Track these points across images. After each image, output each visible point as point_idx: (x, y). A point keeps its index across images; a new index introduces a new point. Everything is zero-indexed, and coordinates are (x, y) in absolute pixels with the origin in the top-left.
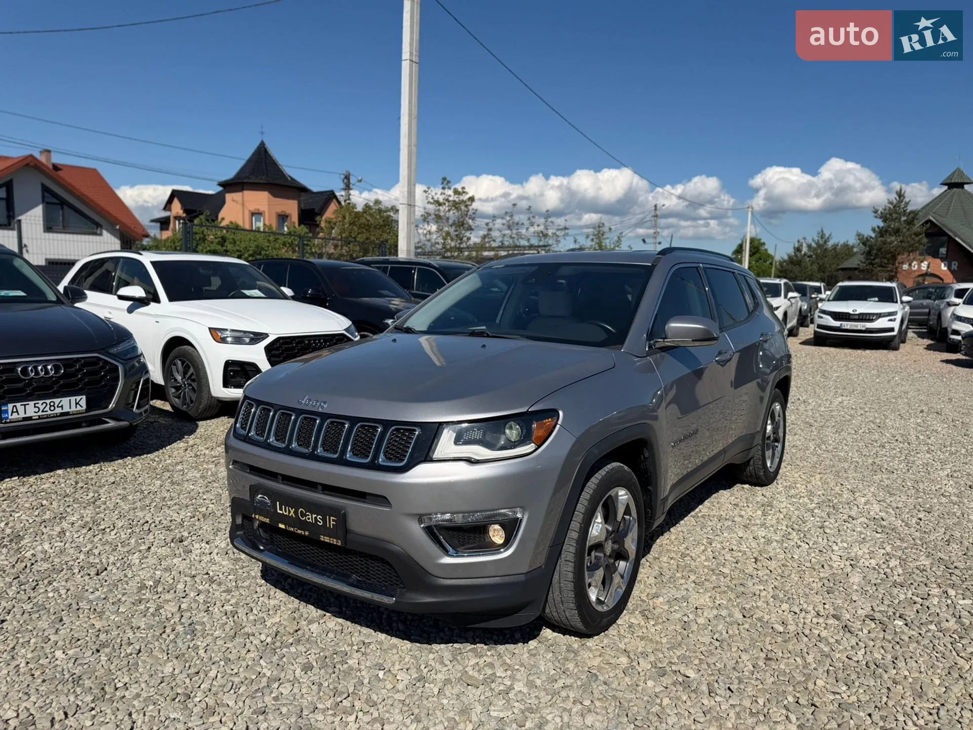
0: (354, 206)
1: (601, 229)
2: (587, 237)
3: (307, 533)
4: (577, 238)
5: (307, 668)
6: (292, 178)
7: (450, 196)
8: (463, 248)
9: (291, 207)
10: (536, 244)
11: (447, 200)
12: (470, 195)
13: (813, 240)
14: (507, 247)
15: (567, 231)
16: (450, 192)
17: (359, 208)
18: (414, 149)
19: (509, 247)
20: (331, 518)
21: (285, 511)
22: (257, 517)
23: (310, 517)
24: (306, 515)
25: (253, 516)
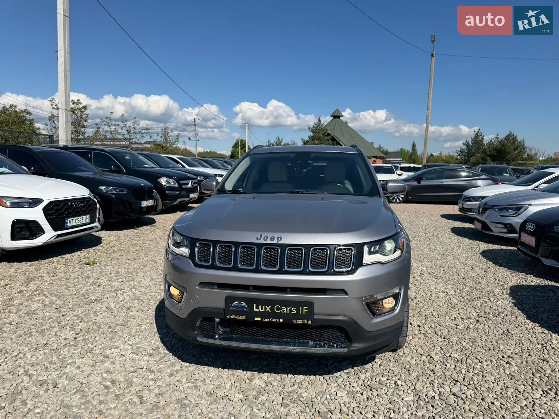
1: (166, 130)
3: (282, 320)
8: (80, 139)
13: (274, 142)
14: (109, 139)
18: (68, 74)
19: (110, 139)
20: (304, 308)
21: (262, 309)
22: (232, 317)
23: (285, 309)
24: (281, 309)
25: (228, 317)
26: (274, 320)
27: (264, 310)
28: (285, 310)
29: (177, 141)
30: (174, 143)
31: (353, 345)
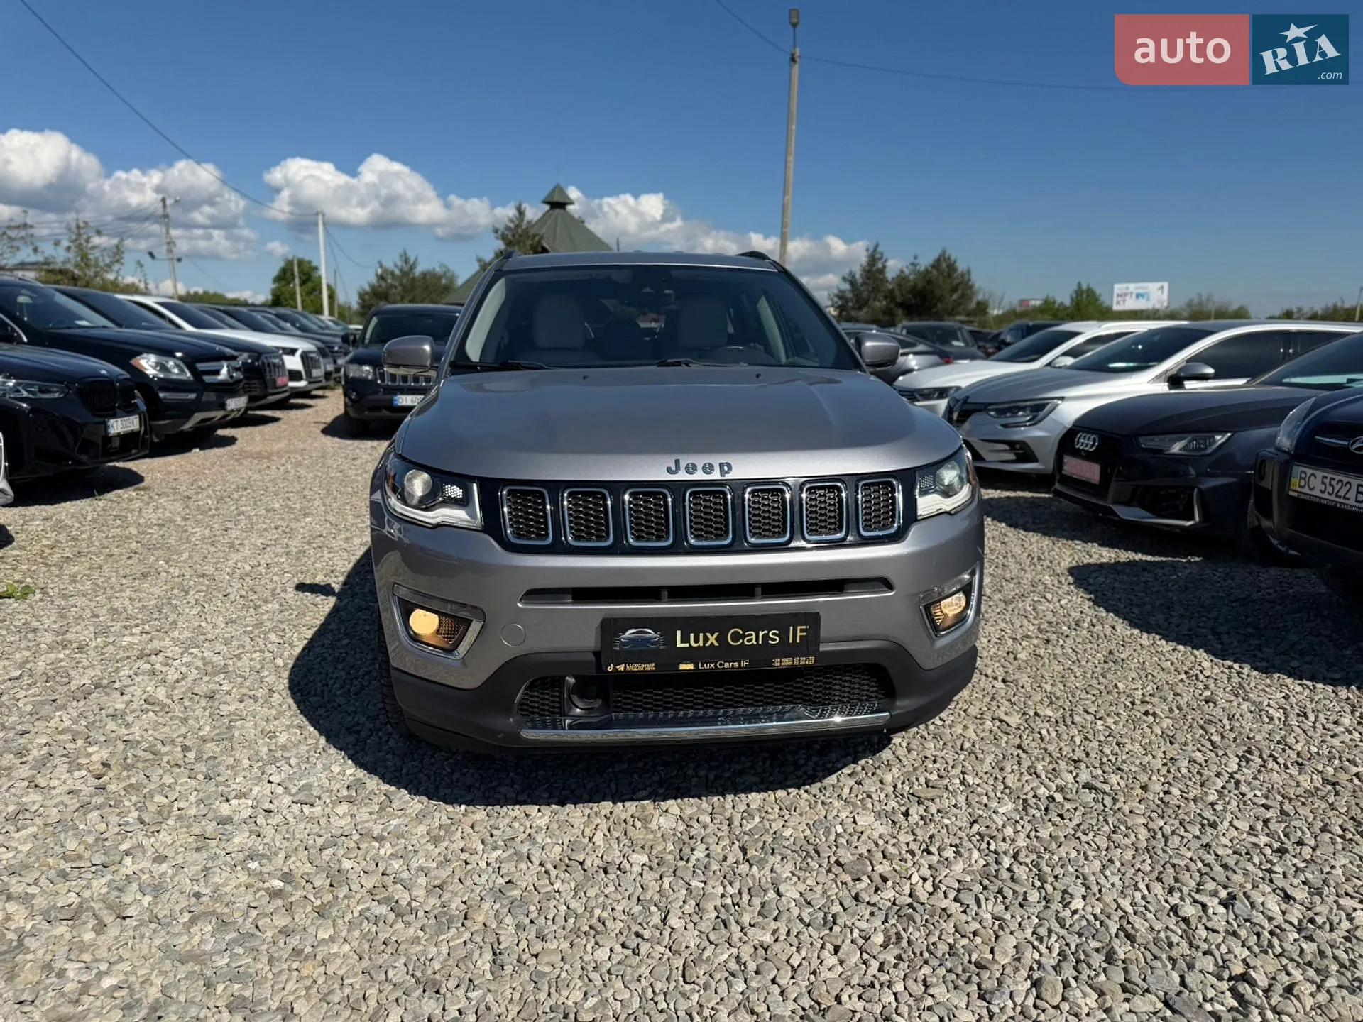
1: (83, 231)
3: (745, 664)
20: (799, 628)
21: (696, 640)
22: (621, 668)
23: (754, 637)
24: (743, 637)
25: (610, 669)
26: (727, 665)
27: (701, 643)
28: (752, 638)
29: (118, 261)
30: (109, 266)
31: (899, 703)
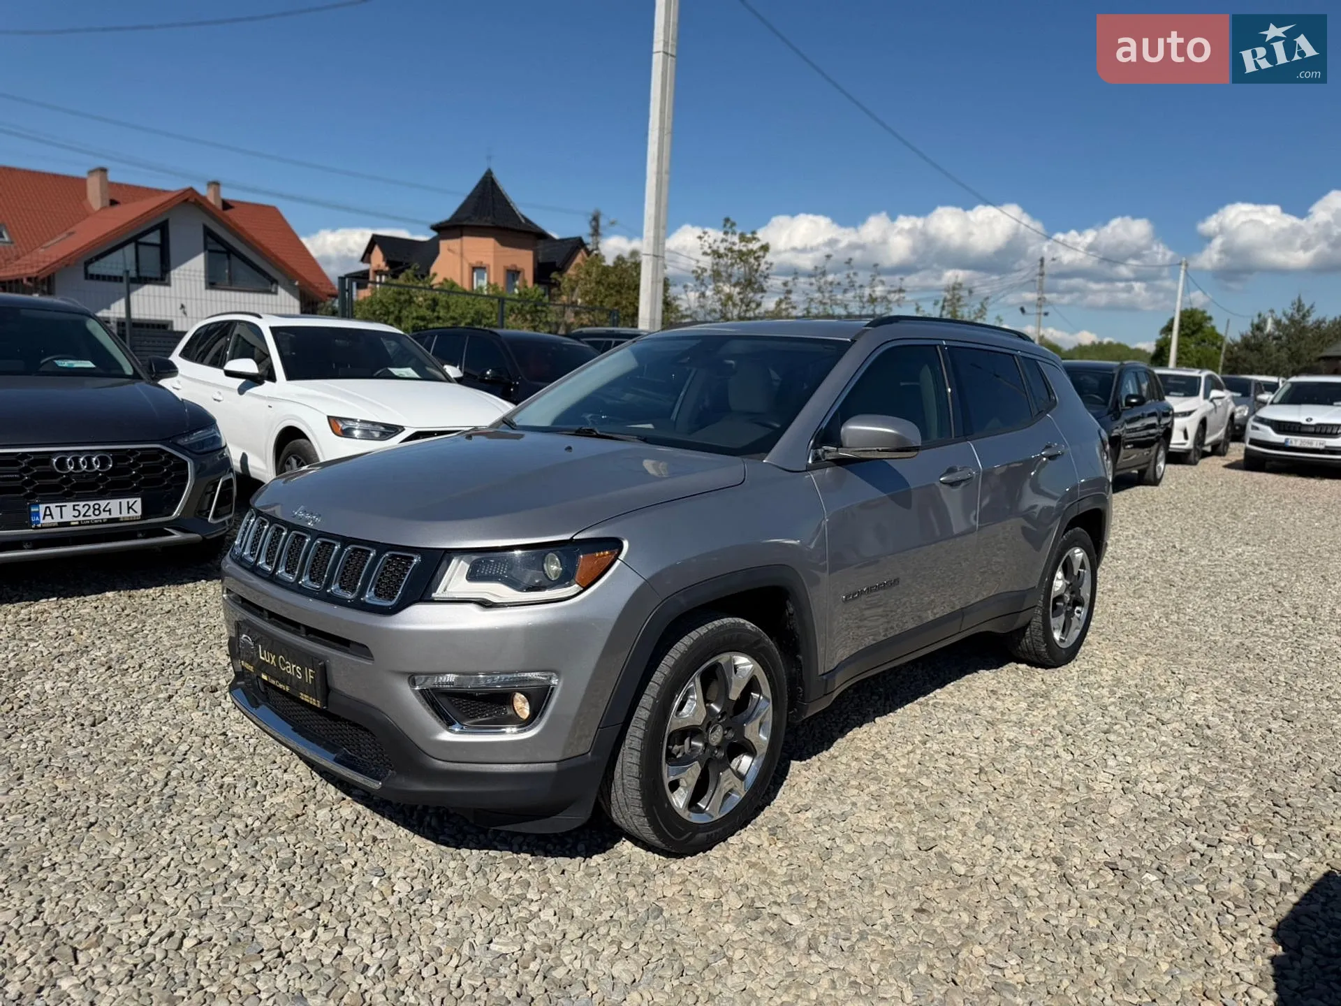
0: (603, 259)
1: (956, 292)
2: (936, 303)
3: (287, 689)
4: (920, 304)
5: (285, 866)
6: (526, 220)
7: (734, 244)
9: (524, 260)
10: (857, 313)
11: (731, 250)
12: (763, 242)
14: (815, 316)
15: (902, 295)
16: (736, 239)
17: (609, 262)
18: (666, 177)
19: (818, 316)
20: (310, 670)
21: (267, 657)
23: (290, 667)
24: (286, 665)
26: (280, 686)
27: (269, 660)
29: (981, 317)
